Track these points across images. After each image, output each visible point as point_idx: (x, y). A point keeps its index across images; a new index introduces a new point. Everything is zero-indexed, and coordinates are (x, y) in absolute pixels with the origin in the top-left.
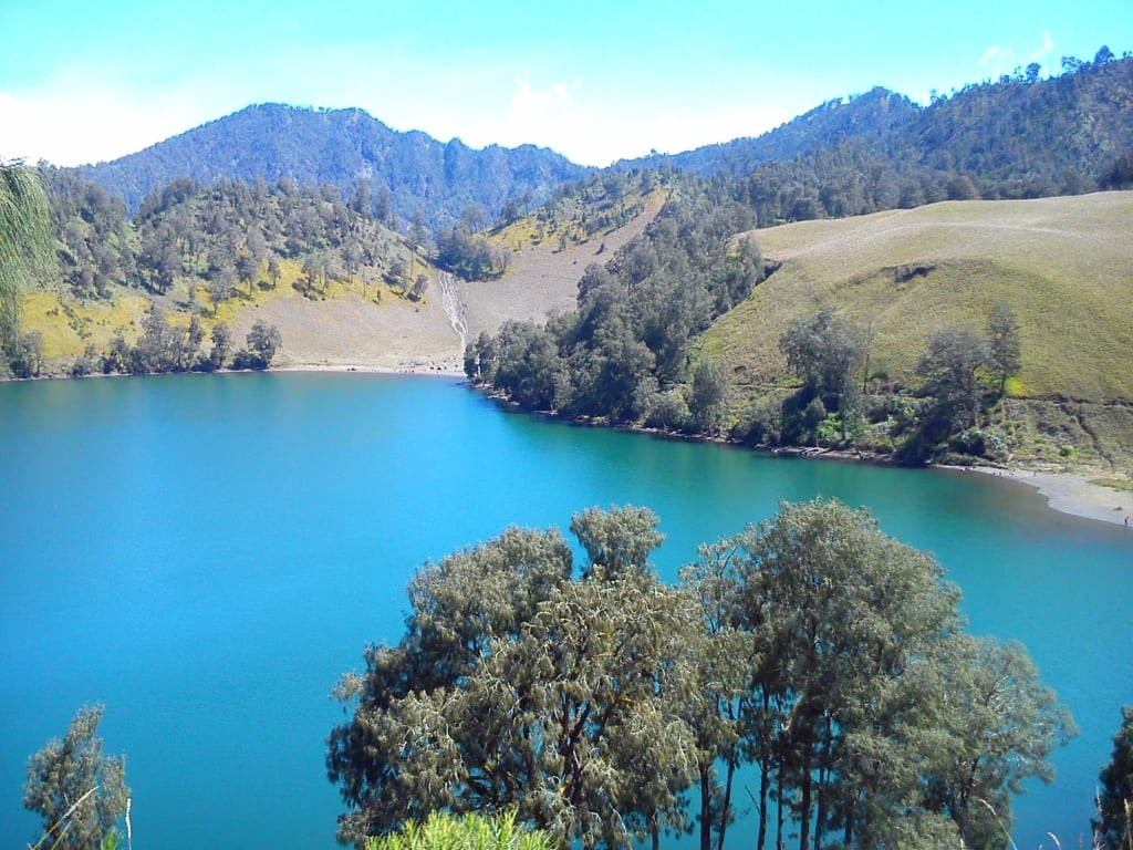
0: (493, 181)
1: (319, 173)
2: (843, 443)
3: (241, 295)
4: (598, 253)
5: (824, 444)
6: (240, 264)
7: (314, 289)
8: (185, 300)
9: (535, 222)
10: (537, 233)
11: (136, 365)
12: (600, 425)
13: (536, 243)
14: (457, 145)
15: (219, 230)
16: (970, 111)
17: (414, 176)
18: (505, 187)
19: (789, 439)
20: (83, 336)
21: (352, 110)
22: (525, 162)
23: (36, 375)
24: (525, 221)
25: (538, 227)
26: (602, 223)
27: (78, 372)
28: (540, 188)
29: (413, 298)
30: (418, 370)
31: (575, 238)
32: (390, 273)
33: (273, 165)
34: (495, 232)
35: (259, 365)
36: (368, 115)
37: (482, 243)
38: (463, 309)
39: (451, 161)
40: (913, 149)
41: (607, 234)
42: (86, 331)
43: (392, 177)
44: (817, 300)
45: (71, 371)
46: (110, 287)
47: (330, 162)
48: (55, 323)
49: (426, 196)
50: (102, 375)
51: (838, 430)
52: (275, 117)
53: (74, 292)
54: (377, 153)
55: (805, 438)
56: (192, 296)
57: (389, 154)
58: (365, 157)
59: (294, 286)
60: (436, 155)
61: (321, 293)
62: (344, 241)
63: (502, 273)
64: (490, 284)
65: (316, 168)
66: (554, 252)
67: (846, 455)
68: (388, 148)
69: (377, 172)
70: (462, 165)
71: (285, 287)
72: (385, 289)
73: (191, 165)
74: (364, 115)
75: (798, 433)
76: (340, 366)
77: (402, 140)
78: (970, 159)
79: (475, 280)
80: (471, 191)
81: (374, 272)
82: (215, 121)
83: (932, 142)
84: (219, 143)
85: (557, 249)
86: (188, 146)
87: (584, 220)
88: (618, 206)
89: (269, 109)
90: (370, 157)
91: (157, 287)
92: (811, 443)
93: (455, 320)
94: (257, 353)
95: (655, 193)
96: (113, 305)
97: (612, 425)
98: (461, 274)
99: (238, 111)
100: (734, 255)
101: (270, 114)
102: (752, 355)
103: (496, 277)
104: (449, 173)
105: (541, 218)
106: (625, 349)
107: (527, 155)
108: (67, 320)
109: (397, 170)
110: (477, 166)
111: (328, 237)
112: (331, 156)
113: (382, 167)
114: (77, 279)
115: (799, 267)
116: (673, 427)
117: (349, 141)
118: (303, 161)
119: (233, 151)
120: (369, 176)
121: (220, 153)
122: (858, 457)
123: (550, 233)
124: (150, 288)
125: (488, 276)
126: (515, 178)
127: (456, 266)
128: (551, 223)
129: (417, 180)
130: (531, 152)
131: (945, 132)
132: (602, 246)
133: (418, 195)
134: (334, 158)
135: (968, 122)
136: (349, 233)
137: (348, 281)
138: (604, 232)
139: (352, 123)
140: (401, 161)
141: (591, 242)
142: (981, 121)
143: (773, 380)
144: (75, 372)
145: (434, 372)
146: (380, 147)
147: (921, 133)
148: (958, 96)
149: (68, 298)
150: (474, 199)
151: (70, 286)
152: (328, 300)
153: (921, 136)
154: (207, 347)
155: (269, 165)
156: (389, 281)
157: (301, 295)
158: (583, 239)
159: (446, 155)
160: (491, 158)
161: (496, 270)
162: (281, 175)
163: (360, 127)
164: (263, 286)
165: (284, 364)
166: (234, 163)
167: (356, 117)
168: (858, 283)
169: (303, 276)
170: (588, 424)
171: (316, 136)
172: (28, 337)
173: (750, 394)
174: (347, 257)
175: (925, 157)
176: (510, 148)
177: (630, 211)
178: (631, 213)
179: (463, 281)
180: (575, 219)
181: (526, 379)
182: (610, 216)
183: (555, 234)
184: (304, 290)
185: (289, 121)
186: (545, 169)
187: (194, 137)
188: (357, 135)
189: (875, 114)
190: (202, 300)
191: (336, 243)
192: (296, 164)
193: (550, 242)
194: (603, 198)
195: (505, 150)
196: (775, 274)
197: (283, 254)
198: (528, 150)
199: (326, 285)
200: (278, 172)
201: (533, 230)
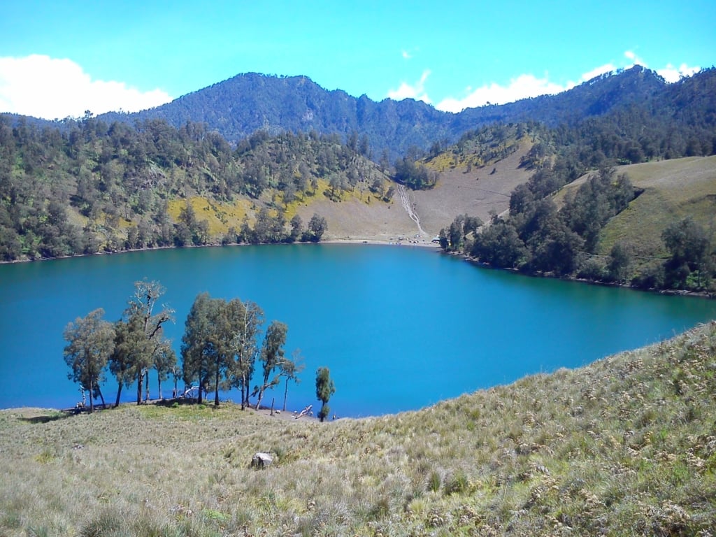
0: (387, 122)
1: (281, 117)
2: (699, 288)
3: (297, 199)
4: (491, 174)
5: (688, 289)
6: (296, 181)
7: (335, 196)
8: (270, 201)
9: (452, 155)
10: (453, 161)
11: (252, 238)
12: (550, 276)
13: (453, 167)
14: (365, 99)
15: (283, 161)
16: (705, 85)
17: (339, 118)
18: (394, 126)
19: (668, 286)
20: (225, 222)
21: (301, 77)
22: (407, 110)
23: (204, 244)
24: (445, 155)
25: (454, 158)
26: (493, 156)
27: (225, 242)
28: (416, 126)
29: (386, 200)
30: (403, 243)
31: (476, 165)
32: (373, 186)
33: (254, 111)
34: (428, 160)
35: (315, 239)
36: (310, 80)
37: (421, 168)
38: (414, 207)
39: (362, 108)
40: (668, 108)
41: (496, 162)
42: (225, 219)
43: (325, 119)
44: (671, 211)
45: (221, 242)
46: (233, 195)
47: (288, 110)
48: (209, 214)
49: (346, 131)
50: (236, 244)
51: (695, 281)
52: (254, 81)
53: (215, 197)
54: (316, 104)
55: (678, 285)
56: (273, 200)
57: (323, 103)
58: (309, 106)
59: (325, 194)
60: (351, 105)
61: (339, 198)
62: (347, 168)
63: (434, 185)
64: (427, 192)
65: (279, 113)
66: (464, 173)
67: (701, 294)
68: (322, 101)
69: (316, 116)
70: (368, 111)
71: (319, 194)
72: (371, 195)
73: (204, 111)
74: (308, 80)
75: (673, 283)
76: (357, 240)
77: (331, 96)
78: (707, 116)
79: (418, 189)
80: (373, 128)
81: (365, 185)
82: (218, 83)
83: (680, 104)
84: (221, 97)
85: (465, 170)
86: (203, 99)
87: (481, 153)
88: (501, 145)
89: (251, 76)
90: (312, 106)
91: (254, 194)
92: (680, 288)
93: (411, 214)
94: (313, 233)
95: (524, 138)
96: (235, 205)
97: (557, 276)
98: (410, 186)
99: (232, 77)
100: (615, 184)
101: (251, 80)
102: (637, 240)
103: (430, 187)
104: (360, 115)
105: (455, 152)
106: (566, 235)
107: (408, 105)
108: (214, 213)
109: (328, 115)
110: (377, 113)
111: (339, 165)
112: (288, 105)
113: (319, 113)
114: (216, 190)
115: (656, 193)
116: (598, 278)
117: (299, 97)
118: (271, 109)
119: (230, 103)
120: (311, 118)
121: (221, 103)
122: (708, 295)
123: (461, 161)
124: (250, 195)
125: (425, 187)
126: (401, 120)
127: (406, 181)
128: (461, 155)
129: (341, 121)
130: (411, 104)
131: (689, 97)
132: (494, 170)
133: (341, 130)
134: (290, 107)
135: (703, 92)
136: (350, 163)
137: (351, 191)
138: (494, 161)
139: (301, 85)
140: (331, 109)
141: (486, 167)
142: (711, 91)
143: (651, 254)
144: (224, 242)
145: (412, 244)
146: (318, 100)
147: (673, 98)
148: (697, 75)
149: (212, 201)
150: (376, 132)
151: (212, 193)
152: (342, 202)
153: (673, 100)
154: (288, 229)
155: (251, 111)
156: (373, 191)
157: (329, 199)
158: (481, 165)
159: (358, 105)
160: (386, 107)
161: (430, 184)
162: (259, 117)
163: (305, 87)
164: (309, 194)
165: (328, 239)
166: (230, 110)
167: (303, 81)
168: (694, 203)
169: (328, 188)
170: (542, 275)
171: (279, 93)
172: (200, 222)
173: (639, 261)
174: (350, 176)
175: (676, 114)
176: (398, 101)
177: (510, 148)
178: (511, 149)
179: (411, 190)
180: (475, 153)
181: (500, 251)
182: (497, 151)
183: (464, 162)
184: (330, 196)
185: (263, 83)
186: (419, 114)
187: (205, 93)
188: (304, 93)
189: (635, 82)
190: (278, 201)
191: (343, 169)
192: (267, 111)
193: (462, 167)
194: (492, 140)
195: (395, 102)
196: (641, 196)
197: (316, 175)
198: (409, 102)
199: (342, 193)
200: (257, 116)
201: (450, 160)
